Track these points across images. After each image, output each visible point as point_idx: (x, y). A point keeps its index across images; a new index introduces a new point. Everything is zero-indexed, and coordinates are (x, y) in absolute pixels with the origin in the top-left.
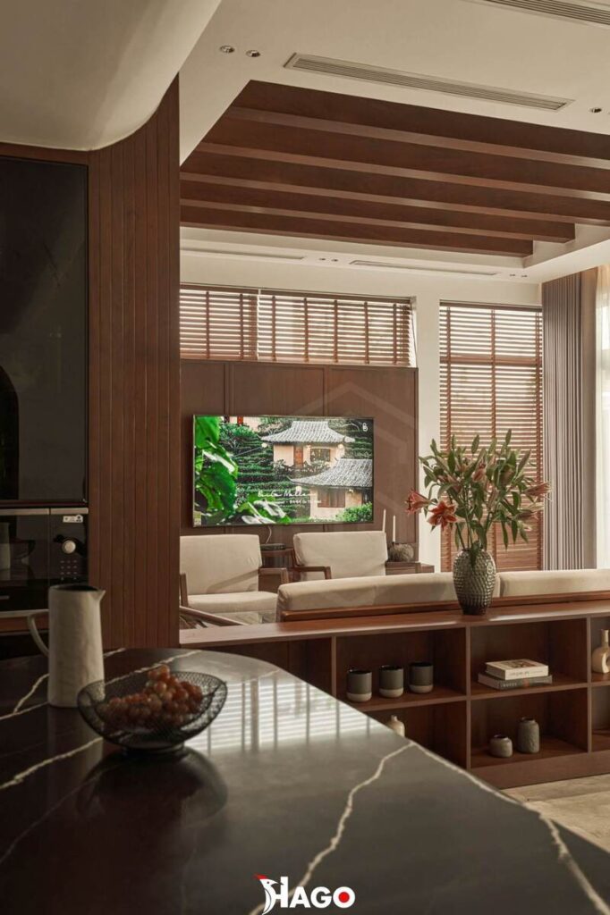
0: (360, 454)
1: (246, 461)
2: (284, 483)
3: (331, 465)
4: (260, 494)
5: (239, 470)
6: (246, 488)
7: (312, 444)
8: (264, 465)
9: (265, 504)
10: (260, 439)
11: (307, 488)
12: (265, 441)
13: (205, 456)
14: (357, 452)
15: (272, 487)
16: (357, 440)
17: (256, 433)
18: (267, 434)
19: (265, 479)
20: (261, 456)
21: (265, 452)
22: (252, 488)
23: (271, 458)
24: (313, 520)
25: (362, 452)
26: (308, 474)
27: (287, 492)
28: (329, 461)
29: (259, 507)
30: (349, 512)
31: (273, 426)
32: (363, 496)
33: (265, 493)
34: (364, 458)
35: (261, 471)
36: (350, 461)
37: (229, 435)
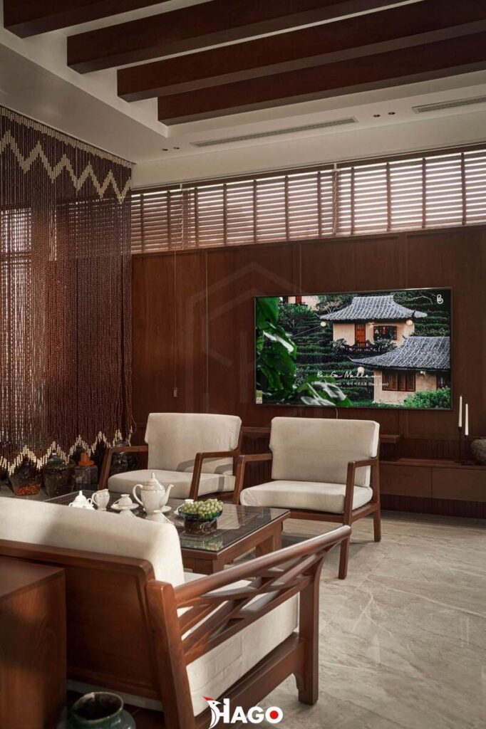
0: (433, 331)
1: (305, 341)
2: (344, 363)
3: (398, 343)
4: (319, 374)
5: (298, 350)
6: (305, 368)
7: (376, 321)
8: (324, 344)
9: (325, 385)
10: (318, 319)
11: (371, 369)
12: (324, 320)
13: (265, 336)
14: (430, 328)
15: (333, 367)
16: (429, 314)
17: (314, 311)
18: (326, 313)
19: (325, 360)
20: (320, 336)
21: (324, 332)
22: (311, 368)
23: (331, 337)
24: (376, 404)
25: (437, 328)
26: (372, 354)
27: (348, 374)
28: (395, 339)
29: (318, 388)
30: (420, 396)
31: (332, 304)
32: (438, 380)
33: (324, 374)
34: (438, 335)
35: (320, 351)
36: (421, 339)
37: (288, 315)
